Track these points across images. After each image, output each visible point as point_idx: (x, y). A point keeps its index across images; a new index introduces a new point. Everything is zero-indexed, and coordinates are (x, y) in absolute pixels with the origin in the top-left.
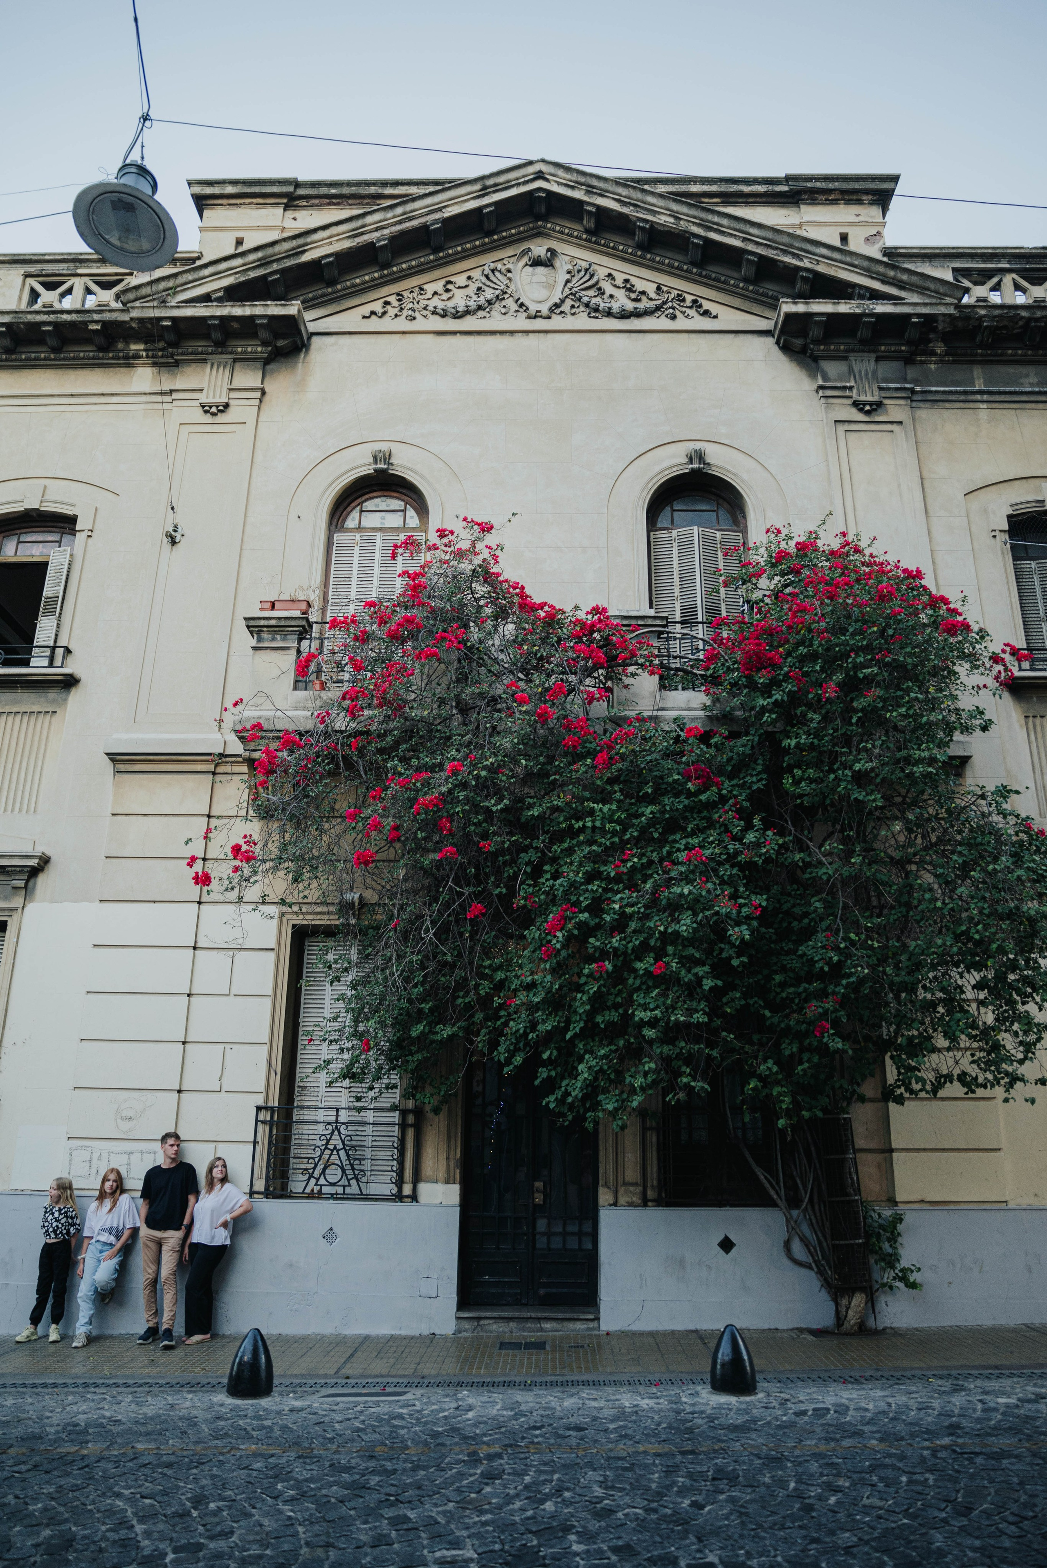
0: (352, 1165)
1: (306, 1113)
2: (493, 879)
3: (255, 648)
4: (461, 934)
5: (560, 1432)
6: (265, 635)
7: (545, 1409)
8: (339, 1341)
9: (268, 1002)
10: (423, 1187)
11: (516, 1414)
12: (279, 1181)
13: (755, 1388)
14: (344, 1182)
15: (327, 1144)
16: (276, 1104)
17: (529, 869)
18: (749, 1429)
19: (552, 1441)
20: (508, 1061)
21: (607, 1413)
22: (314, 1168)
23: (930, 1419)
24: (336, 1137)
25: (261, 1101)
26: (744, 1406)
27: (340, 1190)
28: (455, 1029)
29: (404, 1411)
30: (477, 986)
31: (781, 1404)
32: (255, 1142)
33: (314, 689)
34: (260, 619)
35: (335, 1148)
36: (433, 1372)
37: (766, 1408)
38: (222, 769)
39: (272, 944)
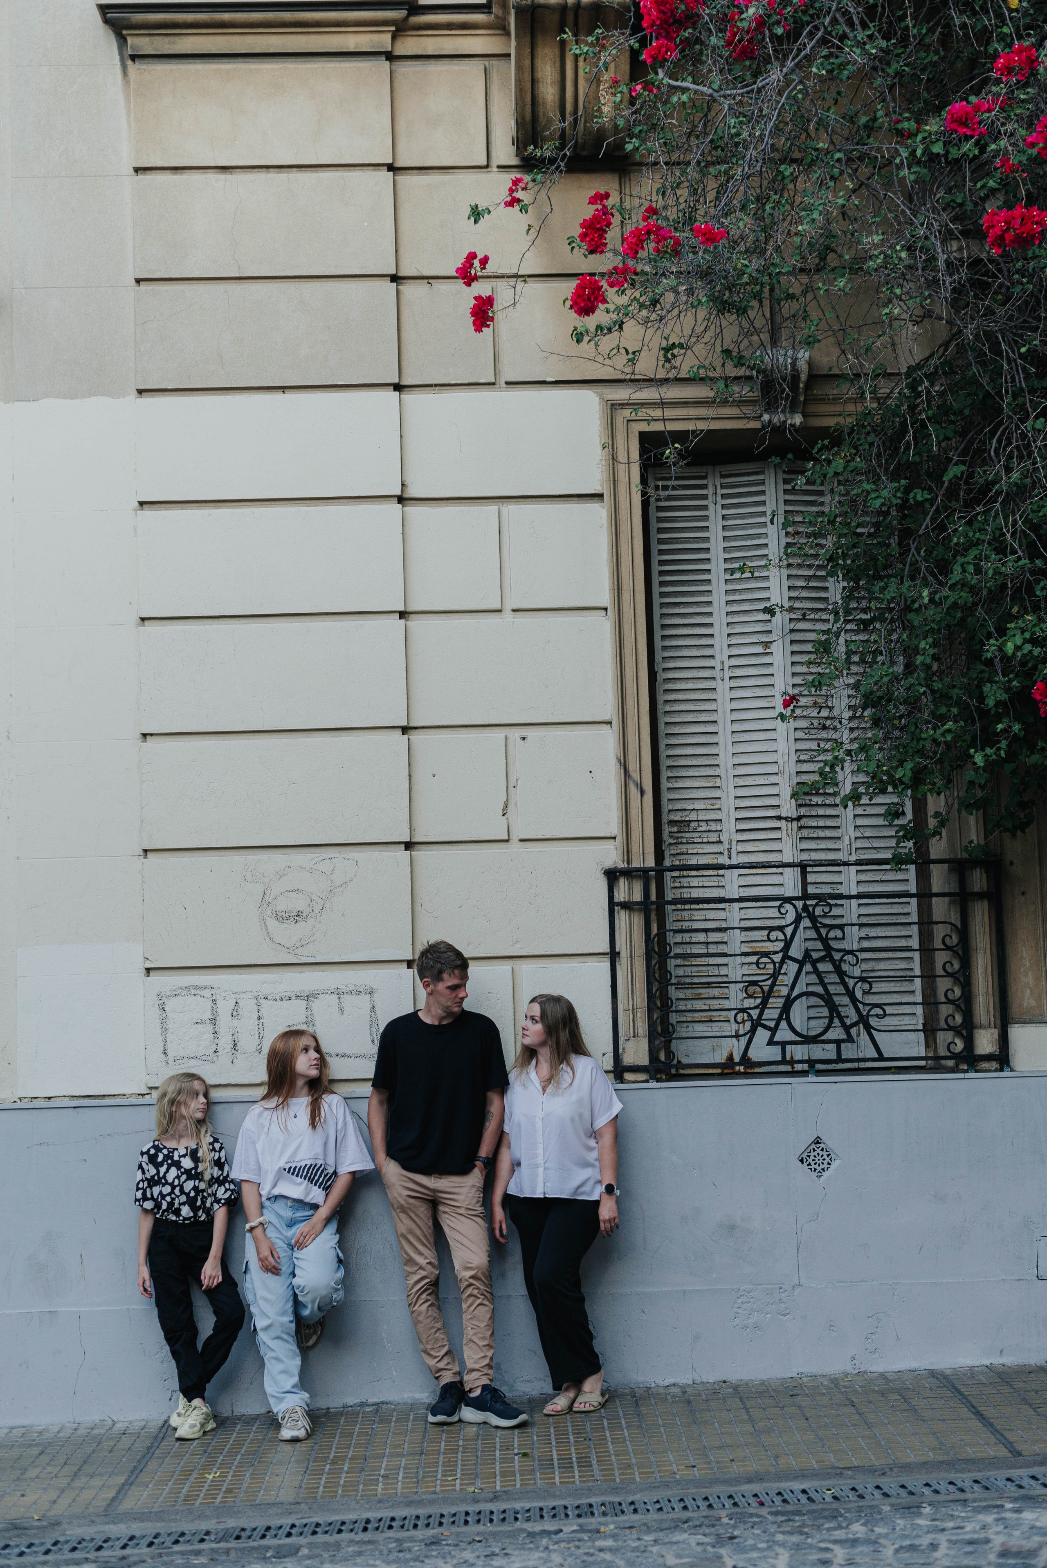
0: (852, 994)
1: (695, 882)
9: (602, 622)
10: (1018, 1034)
14: (837, 1033)
15: (787, 948)
16: (650, 863)
22: (763, 1006)
24: (806, 931)
25: (612, 856)
27: (829, 1052)
32: (614, 953)
35: (807, 956)
38: (409, 45)
39: (595, 482)
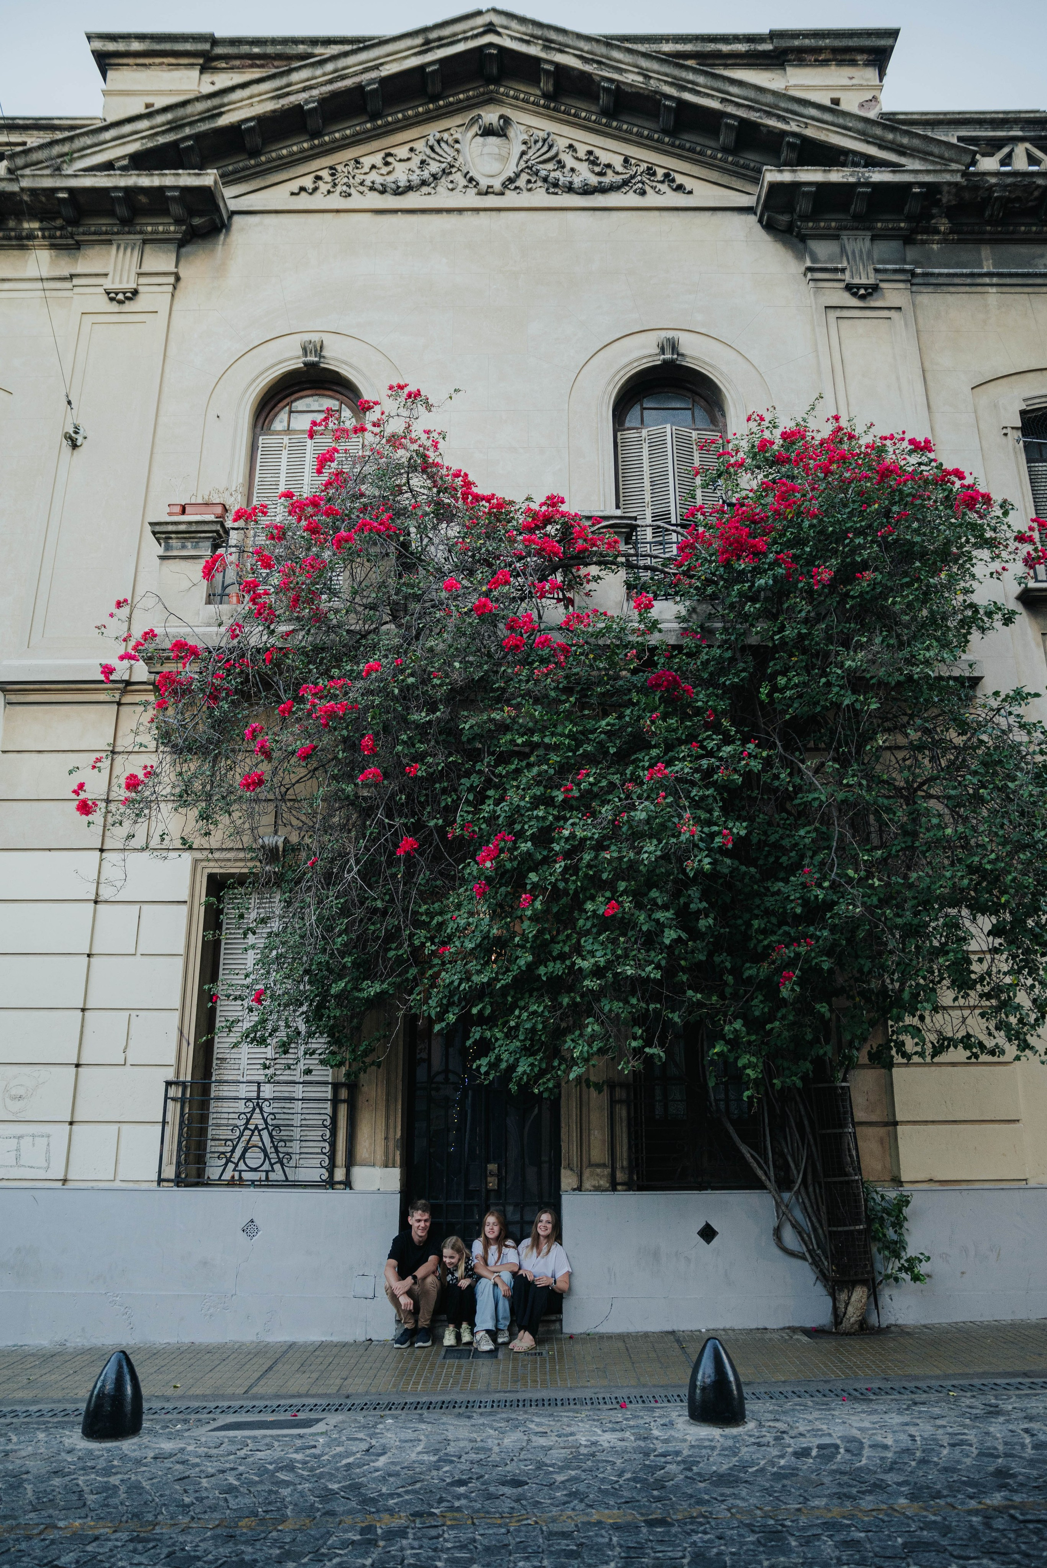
0: (276, 1148)
1: (226, 1088)
2: (429, 809)
3: (162, 558)
4: (394, 876)
5: (492, 1489)
6: (173, 542)
7: (478, 1450)
8: (260, 1350)
9: (180, 962)
10: (357, 1171)
11: (439, 1460)
12: (193, 1167)
13: (743, 1416)
14: (266, 1166)
15: (247, 1123)
16: (189, 1078)
17: (471, 797)
18: (737, 1481)
19: (478, 1506)
20: (441, 1017)
21: (557, 1455)
22: (233, 1151)
23: (968, 1461)
24: (257, 1115)
25: (170, 1075)
26: (730, 1443)
27: (262, 1176)
28: (385, 986)
29: (299, 1456)
30: (411, 936)
31: (777, 1439)
32: (164, 1123)
33: (229, 603)
34: (167, 523)
35: (256, 1128)
36: (361, 1389)
37: (759, 1445)
38: (127, 699)
39: (185, 897)
